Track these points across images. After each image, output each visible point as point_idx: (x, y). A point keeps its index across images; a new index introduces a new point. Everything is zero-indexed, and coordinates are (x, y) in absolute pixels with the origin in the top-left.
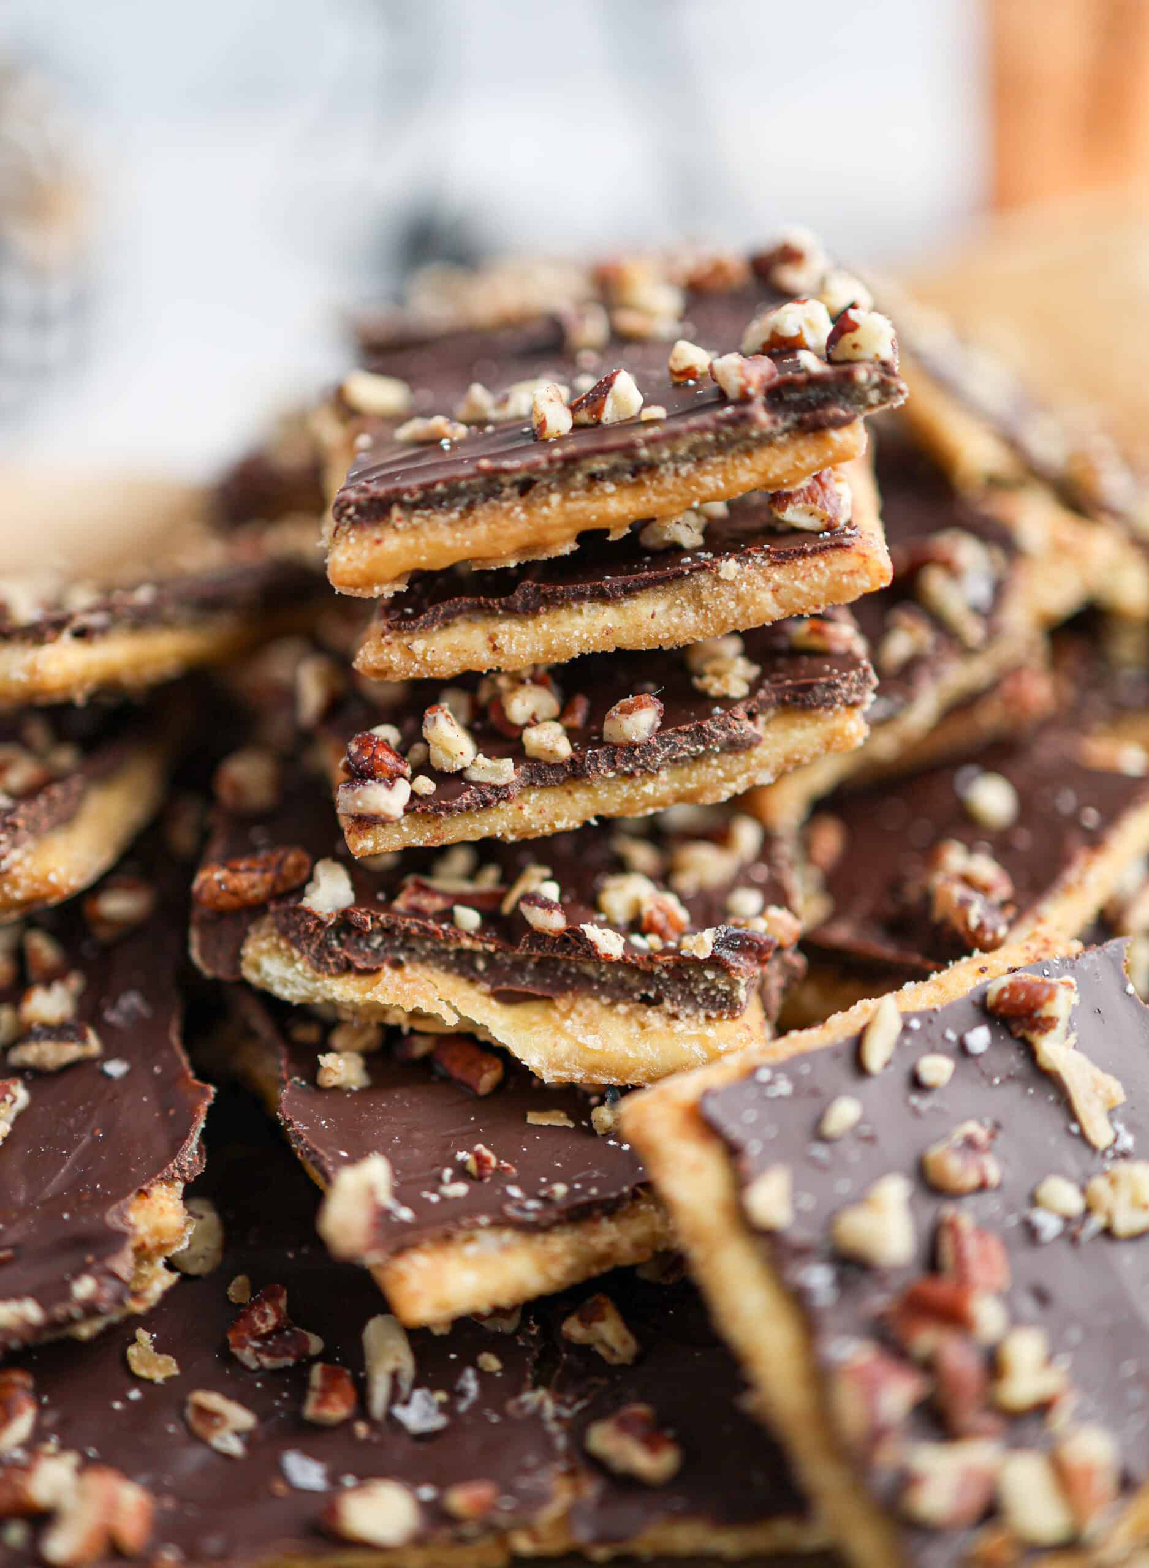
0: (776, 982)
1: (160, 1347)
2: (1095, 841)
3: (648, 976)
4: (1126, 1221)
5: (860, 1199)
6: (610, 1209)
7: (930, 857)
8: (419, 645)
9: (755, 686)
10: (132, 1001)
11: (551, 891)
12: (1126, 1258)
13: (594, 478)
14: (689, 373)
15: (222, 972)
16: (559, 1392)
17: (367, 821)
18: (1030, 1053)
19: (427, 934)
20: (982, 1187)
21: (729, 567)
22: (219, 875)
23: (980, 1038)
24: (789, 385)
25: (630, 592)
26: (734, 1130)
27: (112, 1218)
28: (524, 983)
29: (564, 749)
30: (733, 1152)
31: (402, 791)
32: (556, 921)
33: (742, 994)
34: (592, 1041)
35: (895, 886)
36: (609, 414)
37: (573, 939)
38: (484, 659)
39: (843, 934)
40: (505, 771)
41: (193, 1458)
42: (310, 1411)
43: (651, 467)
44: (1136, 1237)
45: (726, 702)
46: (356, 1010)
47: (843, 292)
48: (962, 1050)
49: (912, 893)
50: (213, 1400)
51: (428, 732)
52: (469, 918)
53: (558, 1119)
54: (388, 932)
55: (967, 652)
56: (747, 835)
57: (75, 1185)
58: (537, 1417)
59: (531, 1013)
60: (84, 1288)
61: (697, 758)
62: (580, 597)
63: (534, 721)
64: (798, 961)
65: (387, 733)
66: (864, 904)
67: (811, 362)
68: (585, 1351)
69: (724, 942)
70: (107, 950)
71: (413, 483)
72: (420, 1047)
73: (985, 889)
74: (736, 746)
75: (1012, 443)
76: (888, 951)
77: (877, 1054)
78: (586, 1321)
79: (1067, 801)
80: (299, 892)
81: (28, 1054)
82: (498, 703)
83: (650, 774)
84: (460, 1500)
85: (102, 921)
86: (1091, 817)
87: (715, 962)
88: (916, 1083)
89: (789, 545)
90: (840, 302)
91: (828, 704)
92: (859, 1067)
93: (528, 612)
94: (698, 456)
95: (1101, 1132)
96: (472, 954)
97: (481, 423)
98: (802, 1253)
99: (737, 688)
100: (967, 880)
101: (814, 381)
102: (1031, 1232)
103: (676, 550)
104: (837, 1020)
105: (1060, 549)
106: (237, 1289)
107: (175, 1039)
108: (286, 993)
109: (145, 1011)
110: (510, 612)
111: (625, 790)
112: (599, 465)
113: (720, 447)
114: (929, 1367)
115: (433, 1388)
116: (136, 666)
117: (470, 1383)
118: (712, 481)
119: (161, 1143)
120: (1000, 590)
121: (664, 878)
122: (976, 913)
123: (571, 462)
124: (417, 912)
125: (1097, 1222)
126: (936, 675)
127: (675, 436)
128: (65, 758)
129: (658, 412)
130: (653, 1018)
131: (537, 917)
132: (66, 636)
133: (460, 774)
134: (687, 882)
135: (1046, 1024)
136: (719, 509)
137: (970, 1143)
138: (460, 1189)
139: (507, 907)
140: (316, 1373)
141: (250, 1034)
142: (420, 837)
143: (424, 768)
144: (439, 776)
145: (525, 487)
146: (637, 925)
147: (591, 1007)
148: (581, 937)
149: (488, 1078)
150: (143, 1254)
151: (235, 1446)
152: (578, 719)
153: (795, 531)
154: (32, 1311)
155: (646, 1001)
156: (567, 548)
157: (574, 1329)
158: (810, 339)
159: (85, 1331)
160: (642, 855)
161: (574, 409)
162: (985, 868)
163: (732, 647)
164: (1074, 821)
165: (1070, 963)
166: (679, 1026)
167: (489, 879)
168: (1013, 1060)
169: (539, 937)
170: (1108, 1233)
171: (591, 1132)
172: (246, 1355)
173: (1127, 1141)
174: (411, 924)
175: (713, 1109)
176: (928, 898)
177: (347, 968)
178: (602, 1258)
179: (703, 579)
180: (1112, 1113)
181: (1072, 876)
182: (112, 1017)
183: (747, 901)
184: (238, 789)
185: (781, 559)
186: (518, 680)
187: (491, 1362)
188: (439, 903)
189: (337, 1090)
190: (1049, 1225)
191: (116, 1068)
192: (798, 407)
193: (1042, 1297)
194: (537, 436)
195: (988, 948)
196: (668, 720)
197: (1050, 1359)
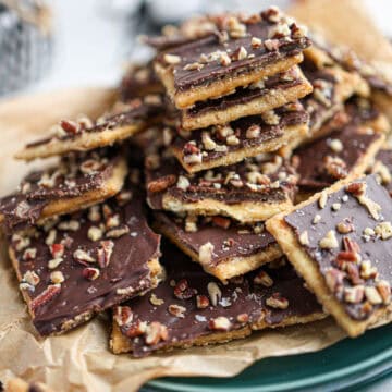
0: (292, 193)
1: (158, 298)
2: (364, 151)
3: (263, 194)
4: (385, 235)
5: (325, 236)
6: (263, 249)
7: (324, 160)
8: (199, 120)
9: (280, 121)
10: (133, 219)
11: (237, 177)
12: (386, 243)
13: (239, 74)
14: (257, 45)
15: (158, 208)
16: (256, 294)
17: (192, 164)
18: (358, 201)
19: (208, 191)
20: (351, 231)
21: (273, 92)
22: (154, 183)
23: (346, 198)
24: (285, 45)
25: (249, 101)
26: (293, 224)
27: (144, 267)
28: (233, 200)
29: (237, 141)
30: (293, 229)
31: (200, 156)
32: (240, 184)
33: (287, 196)
34: (252, 211)
35: (316, 169)
36: (240, 57)
37: (245, 188)
38: (215, 121)
39: (305, 182)
40: (224, 148)
41: (173, 320)
42: (199, 305)
43: (253, 69)
44: (388, 239)
45: (274, 126)
46: (193, 211)
47: (291, 21)
48: (342, 201)
49: (321, 170)
50: (175, 306)
51: (204, 141)
52: (218, 186)
53: (246, 232)
54: (198, 192)
55: (327, 108)
56: (279, 160)
57: (133, 261)
58: (253, 299)
59: (237, 207)
60: (142, 283)
61: (269, 140)
62: (237, 103)
63: (228, 136)
64: (297, 188)
65: (193, 143)
66: (309, 174)
67: (289, 39)
68: (260, 285)
69: (282, 183)
70: (123, 208)
71: (196, 79)
72: (209, 220)
73: (340, 165)
74: (278, 136)
75: (330, 55)
76: (318, 184)
77: (323, 204)
78: (260, 277)
79: (355, 143)
80: (175, 184)
81: (112, 233)
82: (218, 132)
83: (258, 145)
84: (240, 318)
85: (122, 200)
86: (362, 146)
87: (280, 189)
88: (333, 210)
89: (287, 85)
90: (291, 23)
91: (299, 123)
92: (319, 207)
93: (224, 109)
94: (264, 66)
95: (376, 216)
96: (220, 195)
97: (206, 63)
98: (313, 249)
99: (276, 122)
100: (335, 163)
101: (290, 44)
102: (364, 240)
103: (258, 90)
104: (311, 198)
105: (346, 81)
106: (173, 283)
107: (146, 225)
108: (175, 210)
109: (138, 221)
110: (220, 109)
111: (253, 150)
112: (241, 70)
113: (269, 63)
114: (346, 271)
115: (226, 297)
116: (123, 135)
117: (235, 295)
118: (268, 71)
119: (151, 249)
120: (333, 92)
121: (261, 172)
122: (339, 171)
123: (234, 70)
124: (204, 186)
125: (379, 236)
126: (320, 115)
127: (259, 61)
128: (105, 161)
129: (253, 56)
130: (265, 204)
131: (235, 183)
132: (107, 129)
133: (213, 151)
134: (267, 172)
135: (361, 193)
136: (266, 79)
137: (348, 222)
138: (227, 249)
139: (226, 183)
140: (198, 298)
141: (163, 223)
142: (205, 167)
143: (203, 150)
144: (208, 151)
145: (223, 77)
146: (258, 183)
147: (250, 204)
148: (247, 187)
149: (227, 224)
150: (152, 275)
151: (182, 316)
152: (238, 134)
153: (287, 82)
154: (131, 289)
155: (263, 201)
156: (234, 91)
157: (257, 280)
158: (285, 34)
159: (143, 294)
160: (254, 167)
161: (231, 57)
162: (338, 160)
163: (272, 113)
164: (358, 147)
165: (363, 179)
166: (273, 205)
167: (219, 177)
168: (354, 202)
169: (236, 188)
170: (381, 238)
171: (254, 234)
172: (180, 296)
173: (383, 218)
174: (204, 189)
175: (287, 220)
176: (326, 170)
177: (190, 202)
178: (263, 261)
179: (267, 96)
180: (378, 212)
181: (360, 160)
182: (129, 223)
183: (283, 175)
184: (151, 163)
185: (285, 88)
186: (223, 127)
187: (239, 290)
188: (209, 184)
189: (190, 232)
190: (368, 238)
191: (134, 234)
192: (287, 51)
193: (368, 254)
194: (223, 65)
195: (344, 178)
196: (261, 132)
197: (372, 266)
